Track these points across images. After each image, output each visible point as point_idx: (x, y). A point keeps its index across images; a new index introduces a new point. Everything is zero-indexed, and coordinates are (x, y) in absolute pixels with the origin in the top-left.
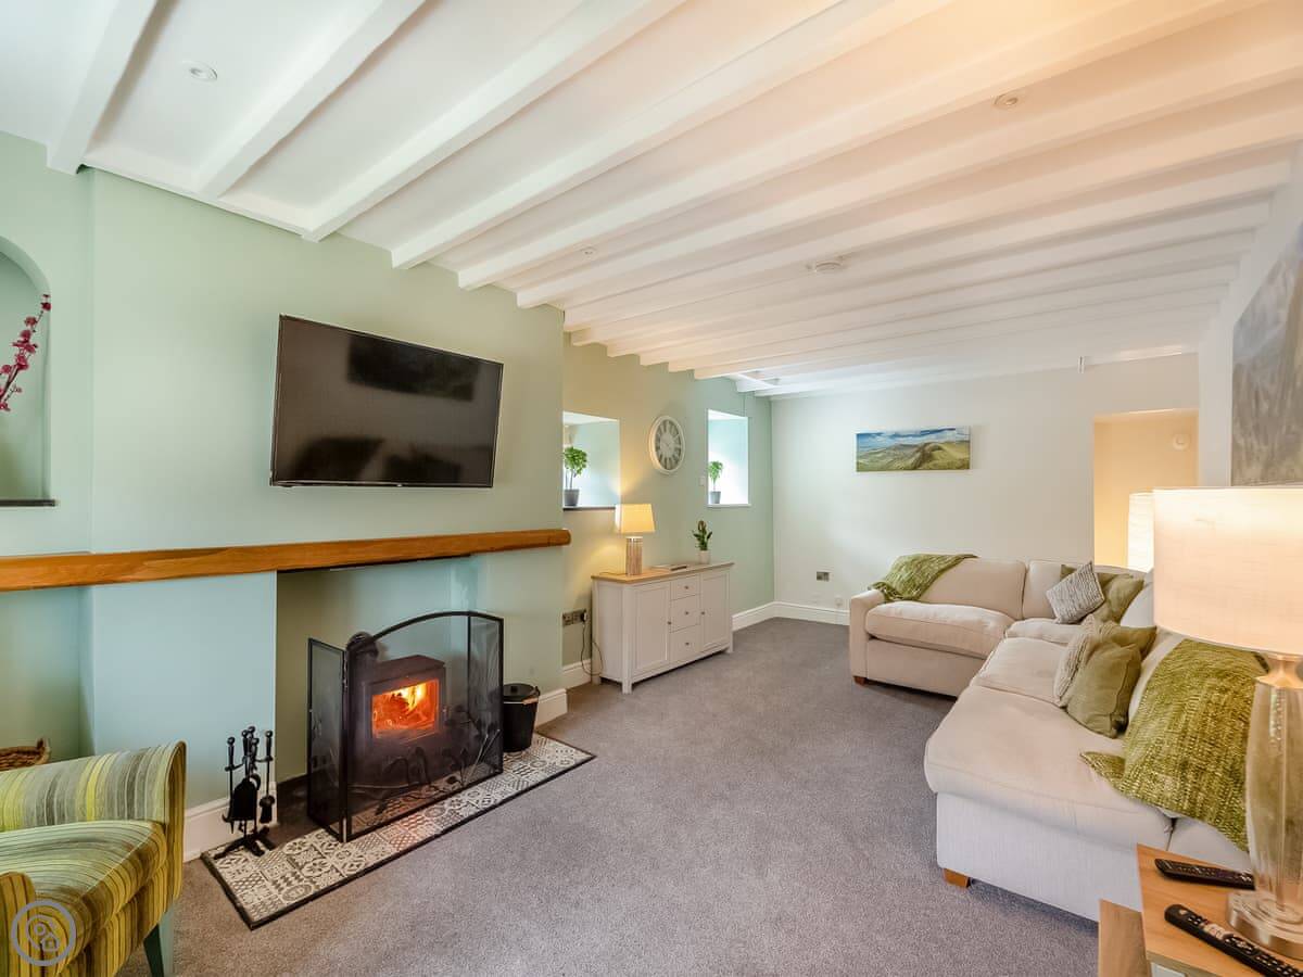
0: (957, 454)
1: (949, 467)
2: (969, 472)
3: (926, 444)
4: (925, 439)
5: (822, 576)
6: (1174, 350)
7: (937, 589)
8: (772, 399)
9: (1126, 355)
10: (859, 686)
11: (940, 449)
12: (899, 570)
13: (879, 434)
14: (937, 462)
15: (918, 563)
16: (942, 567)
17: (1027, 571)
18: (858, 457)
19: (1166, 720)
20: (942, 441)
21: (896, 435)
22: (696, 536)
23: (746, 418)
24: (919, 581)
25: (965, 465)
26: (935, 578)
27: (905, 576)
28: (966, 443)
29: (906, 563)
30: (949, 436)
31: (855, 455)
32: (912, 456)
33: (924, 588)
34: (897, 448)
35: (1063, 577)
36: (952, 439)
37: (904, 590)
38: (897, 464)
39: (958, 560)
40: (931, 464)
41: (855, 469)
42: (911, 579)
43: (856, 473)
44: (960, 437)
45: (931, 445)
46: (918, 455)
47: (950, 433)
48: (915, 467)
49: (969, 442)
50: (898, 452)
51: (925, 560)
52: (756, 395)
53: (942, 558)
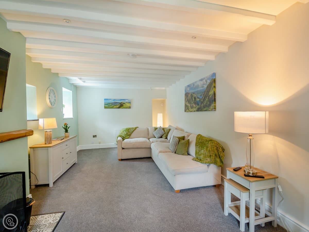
0: (128, 105)
1: (127, 108)
2: (131, 109)
3: (122, 102)
4: (121, 101)
5: (95, 136)
6: (163, 88)
7: (133, 135)
8: (77, 87)
9: (157, 88)
10: (120, 161)
11: (125, 104)
12: (124, 132)
13: (110, 99)
14: (124, 107)
15: (128, 130)
16: (133, 130)
17: (148, 129)
18: (105, 105)
19: (205, 149)
20: (125, 102)
21: (114, 100)
22: (64, 128)
23: (72, 91)
24: (129, 134)
25: (130, 108)
26: (132, 133)
27: (125, 133)
28: (130, 103)
29: (125, 130)
30: (127, 101)
31: (104, 104)
32: (118, 105)
33: (130, 135)
34: (115, 103)
35: (155, 130)
36: (128, 102)
37: (126, 136)
38: (115, 107)
39: (136, 128)
40: (123, 107)
41: (104, 108)
42: (127, 134)
43: (104, 109)
44: (129, 101)
45: (123, 103)
46: (120, 105)
47: (127, 100)
48: (119, 108)
49: (130, 102)
50: (115, 104)
51: (129, 129)
52: (75, 85)
53: (132, 128)
